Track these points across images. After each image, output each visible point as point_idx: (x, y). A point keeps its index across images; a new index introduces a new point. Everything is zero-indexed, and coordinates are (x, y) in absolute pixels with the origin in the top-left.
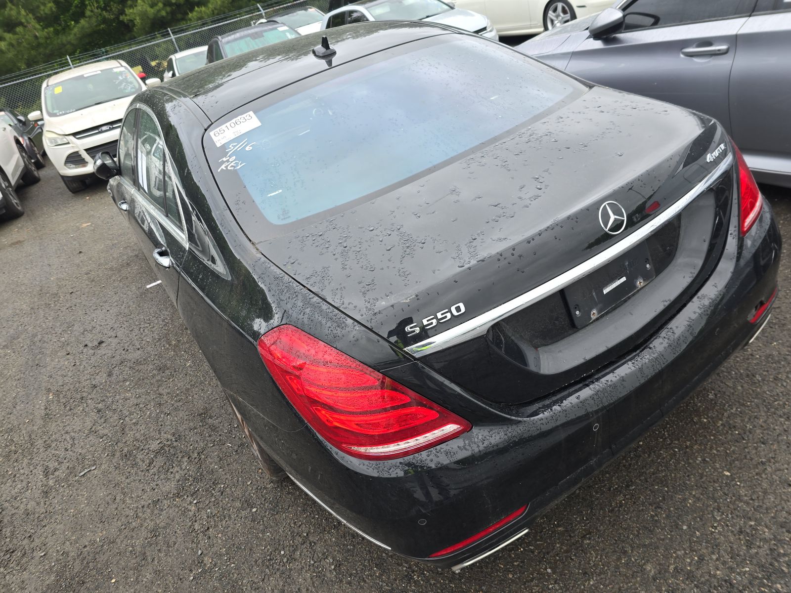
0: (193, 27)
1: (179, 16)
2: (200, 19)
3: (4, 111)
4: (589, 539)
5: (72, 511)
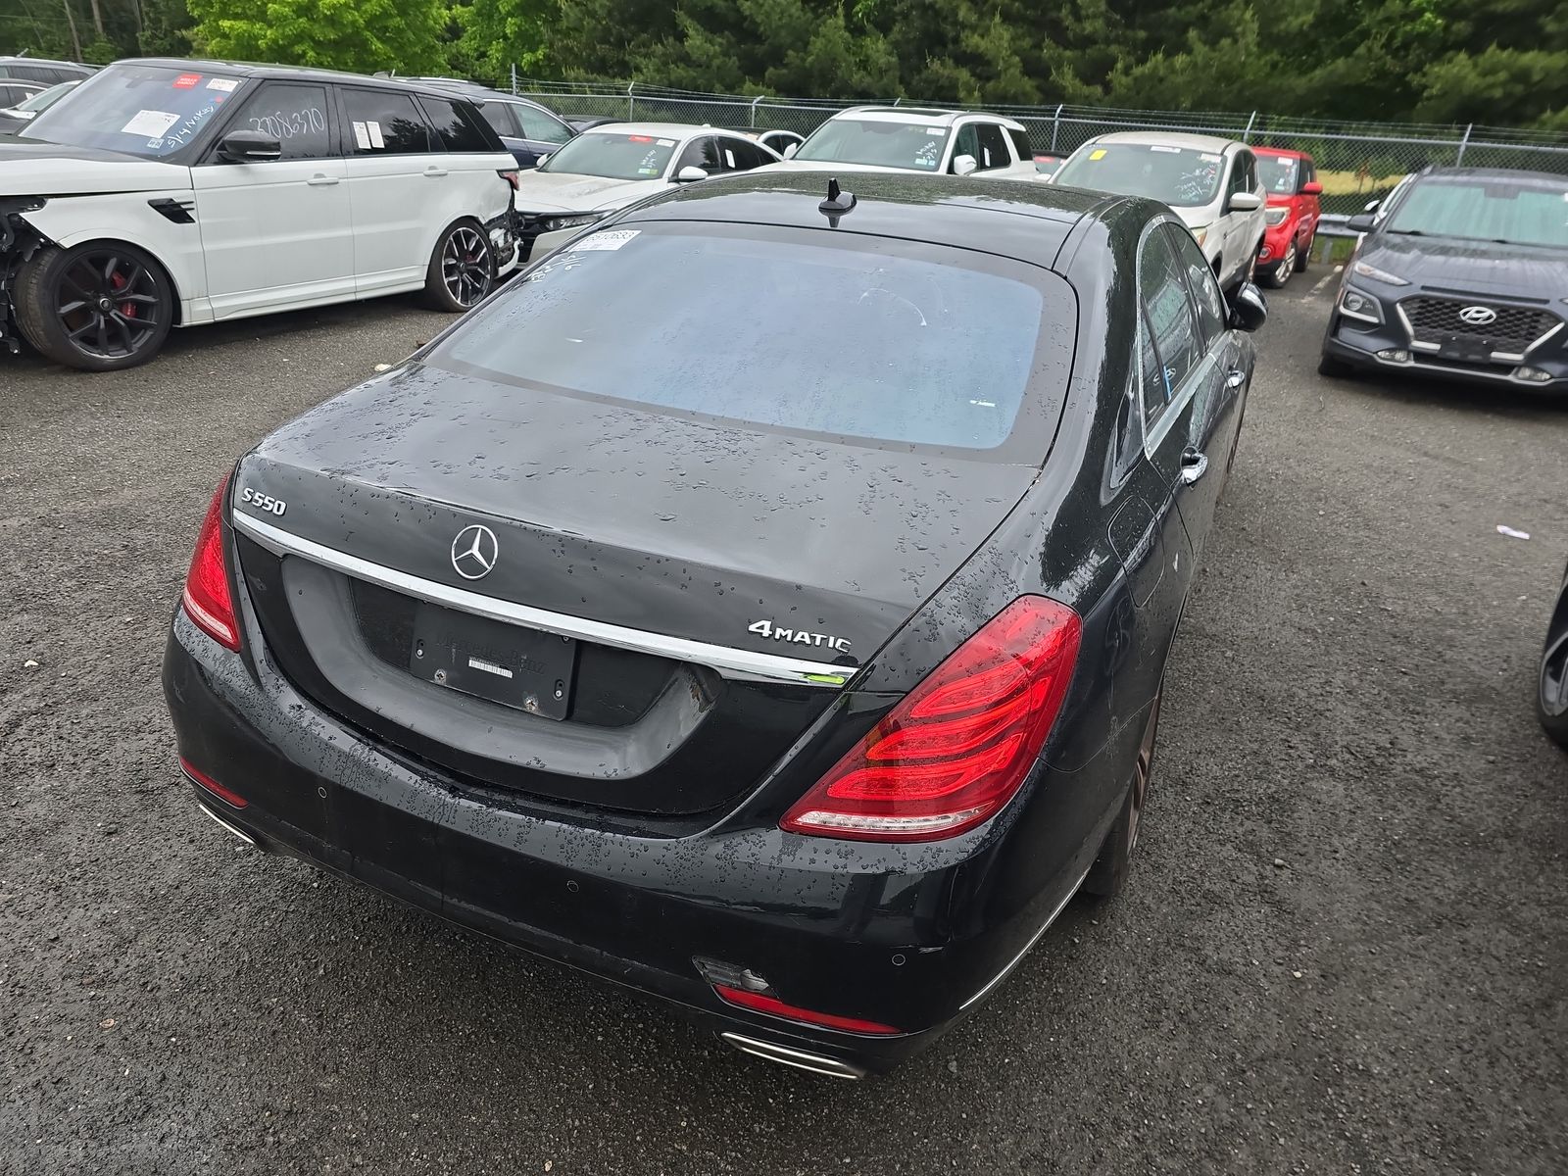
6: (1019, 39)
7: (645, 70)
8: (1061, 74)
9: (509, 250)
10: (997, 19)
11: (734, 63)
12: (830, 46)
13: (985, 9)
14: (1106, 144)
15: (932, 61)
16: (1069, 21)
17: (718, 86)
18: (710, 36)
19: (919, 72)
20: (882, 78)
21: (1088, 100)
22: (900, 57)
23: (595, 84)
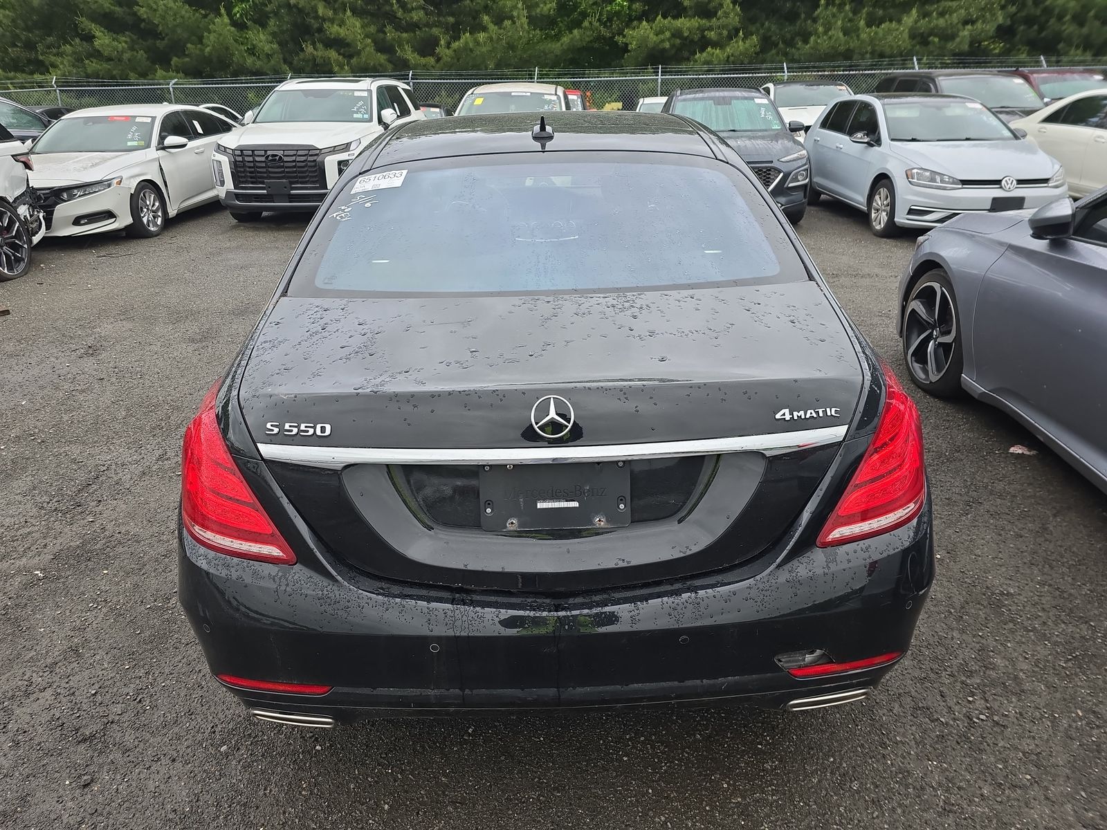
0: (695, 71)
1: (686, 54)
2: (707, 63)
3: (440, 108)
4: (456, 808)
5: (143, 499)
6: (366, 26)
7: (61, 66)
8: (403, 50)
9: (36, 221)
10: (349, 13)
11: (142, 55)
12: (221, 39)
13: (336, 6)
14: (481, 94)
15: (306, 46)
16: (400, 14)
17: (132, 74)
18: (114, 36)
19: (297, 54)
20: (269, 61)
21: (425, 67)
22: (280, 44)
23: (14, 81)
